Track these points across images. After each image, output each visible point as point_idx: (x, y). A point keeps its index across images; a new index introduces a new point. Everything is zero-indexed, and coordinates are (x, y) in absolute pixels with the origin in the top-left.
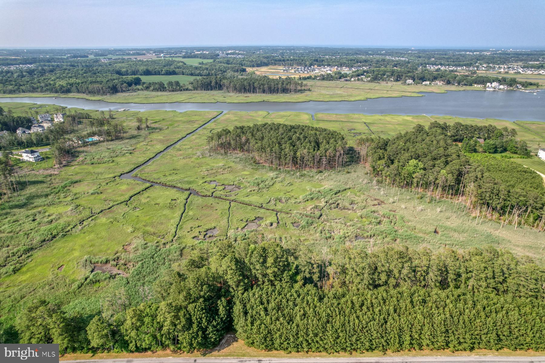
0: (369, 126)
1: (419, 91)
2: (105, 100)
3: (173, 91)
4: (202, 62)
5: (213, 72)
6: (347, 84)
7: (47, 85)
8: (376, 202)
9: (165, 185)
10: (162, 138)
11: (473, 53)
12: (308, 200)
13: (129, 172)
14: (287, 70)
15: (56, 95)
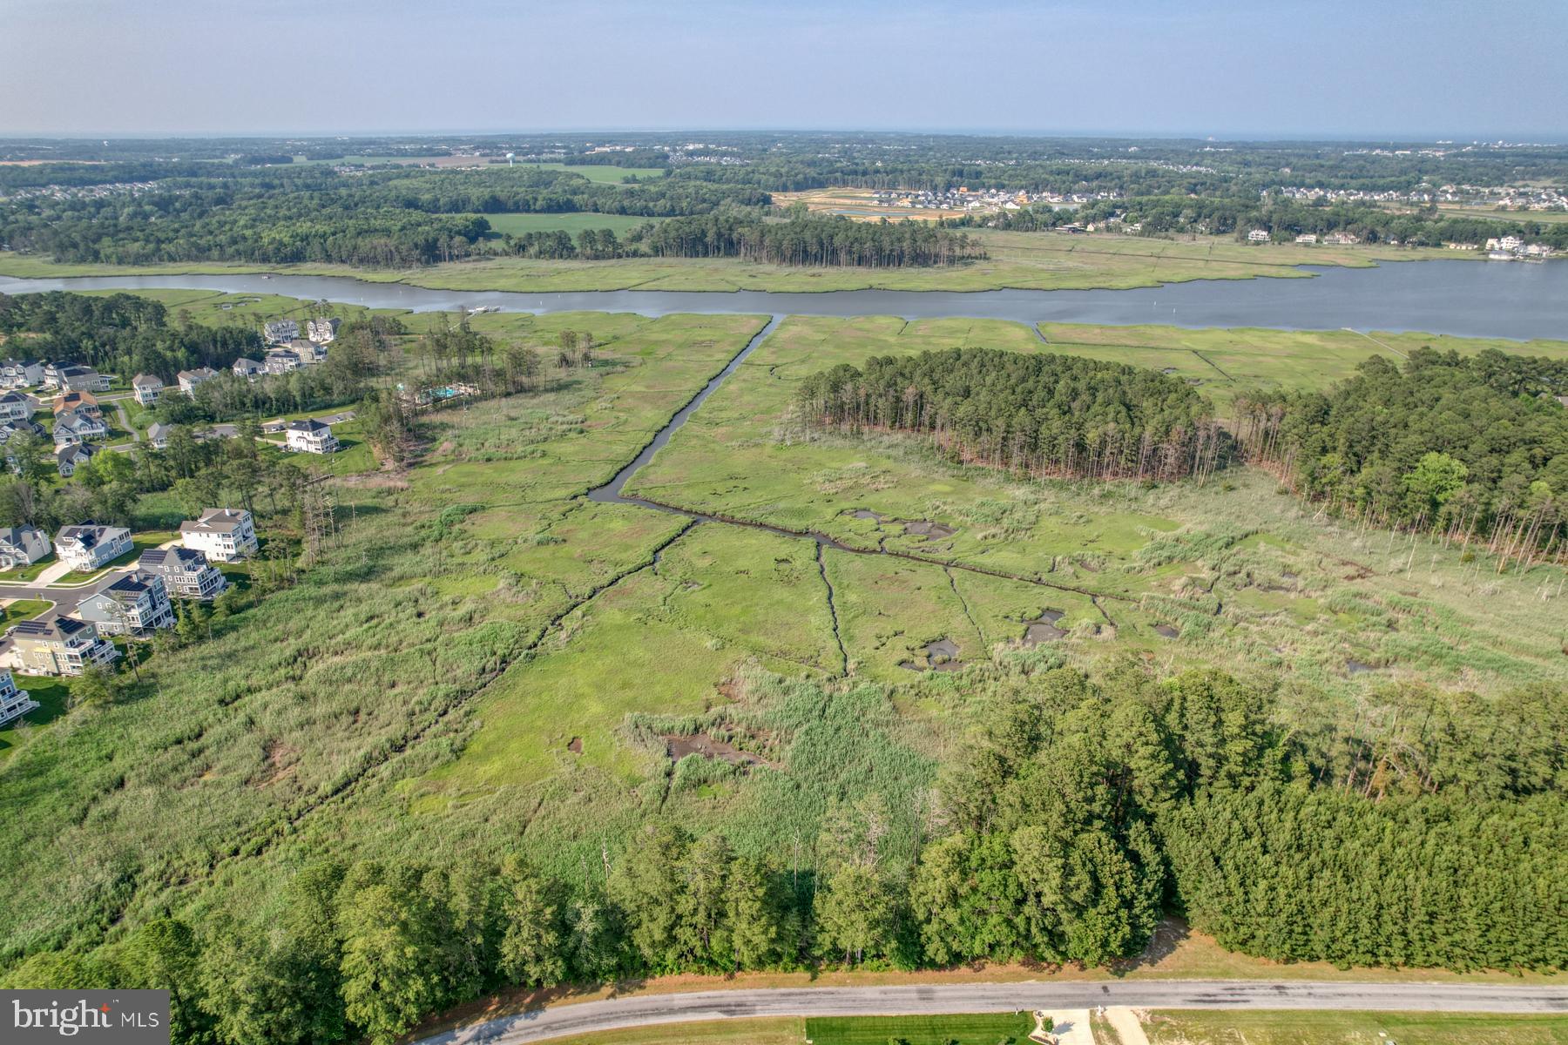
0: (1211, 360)
1: (1298, 262)
2: (413, 283)
3: (596, 258)
4: (634, 176)
5: (684, 204)
6: (1079, 241)
7: (234, 242)
8: (1351, 570)
9: (732, 521)
10: (644, 389)
11: (1393, 152)
12: (1159, 564)
13: (606, 484)
14: (889, 201)
15: (265, 268)
